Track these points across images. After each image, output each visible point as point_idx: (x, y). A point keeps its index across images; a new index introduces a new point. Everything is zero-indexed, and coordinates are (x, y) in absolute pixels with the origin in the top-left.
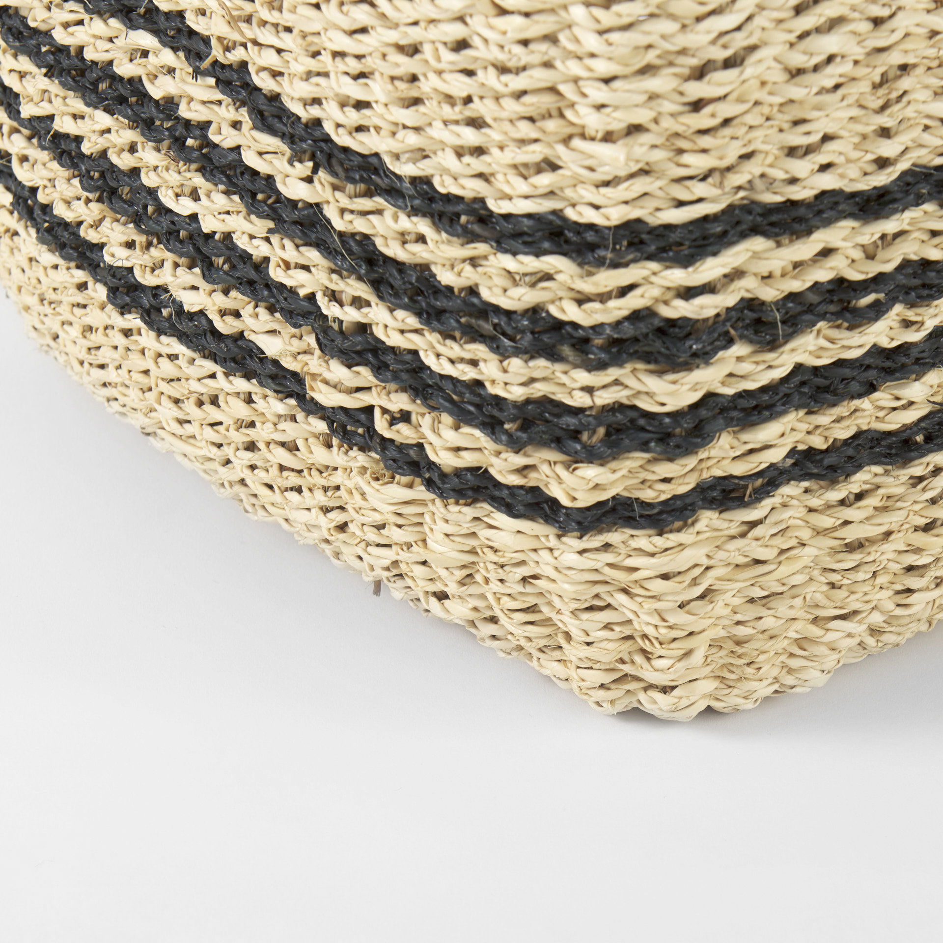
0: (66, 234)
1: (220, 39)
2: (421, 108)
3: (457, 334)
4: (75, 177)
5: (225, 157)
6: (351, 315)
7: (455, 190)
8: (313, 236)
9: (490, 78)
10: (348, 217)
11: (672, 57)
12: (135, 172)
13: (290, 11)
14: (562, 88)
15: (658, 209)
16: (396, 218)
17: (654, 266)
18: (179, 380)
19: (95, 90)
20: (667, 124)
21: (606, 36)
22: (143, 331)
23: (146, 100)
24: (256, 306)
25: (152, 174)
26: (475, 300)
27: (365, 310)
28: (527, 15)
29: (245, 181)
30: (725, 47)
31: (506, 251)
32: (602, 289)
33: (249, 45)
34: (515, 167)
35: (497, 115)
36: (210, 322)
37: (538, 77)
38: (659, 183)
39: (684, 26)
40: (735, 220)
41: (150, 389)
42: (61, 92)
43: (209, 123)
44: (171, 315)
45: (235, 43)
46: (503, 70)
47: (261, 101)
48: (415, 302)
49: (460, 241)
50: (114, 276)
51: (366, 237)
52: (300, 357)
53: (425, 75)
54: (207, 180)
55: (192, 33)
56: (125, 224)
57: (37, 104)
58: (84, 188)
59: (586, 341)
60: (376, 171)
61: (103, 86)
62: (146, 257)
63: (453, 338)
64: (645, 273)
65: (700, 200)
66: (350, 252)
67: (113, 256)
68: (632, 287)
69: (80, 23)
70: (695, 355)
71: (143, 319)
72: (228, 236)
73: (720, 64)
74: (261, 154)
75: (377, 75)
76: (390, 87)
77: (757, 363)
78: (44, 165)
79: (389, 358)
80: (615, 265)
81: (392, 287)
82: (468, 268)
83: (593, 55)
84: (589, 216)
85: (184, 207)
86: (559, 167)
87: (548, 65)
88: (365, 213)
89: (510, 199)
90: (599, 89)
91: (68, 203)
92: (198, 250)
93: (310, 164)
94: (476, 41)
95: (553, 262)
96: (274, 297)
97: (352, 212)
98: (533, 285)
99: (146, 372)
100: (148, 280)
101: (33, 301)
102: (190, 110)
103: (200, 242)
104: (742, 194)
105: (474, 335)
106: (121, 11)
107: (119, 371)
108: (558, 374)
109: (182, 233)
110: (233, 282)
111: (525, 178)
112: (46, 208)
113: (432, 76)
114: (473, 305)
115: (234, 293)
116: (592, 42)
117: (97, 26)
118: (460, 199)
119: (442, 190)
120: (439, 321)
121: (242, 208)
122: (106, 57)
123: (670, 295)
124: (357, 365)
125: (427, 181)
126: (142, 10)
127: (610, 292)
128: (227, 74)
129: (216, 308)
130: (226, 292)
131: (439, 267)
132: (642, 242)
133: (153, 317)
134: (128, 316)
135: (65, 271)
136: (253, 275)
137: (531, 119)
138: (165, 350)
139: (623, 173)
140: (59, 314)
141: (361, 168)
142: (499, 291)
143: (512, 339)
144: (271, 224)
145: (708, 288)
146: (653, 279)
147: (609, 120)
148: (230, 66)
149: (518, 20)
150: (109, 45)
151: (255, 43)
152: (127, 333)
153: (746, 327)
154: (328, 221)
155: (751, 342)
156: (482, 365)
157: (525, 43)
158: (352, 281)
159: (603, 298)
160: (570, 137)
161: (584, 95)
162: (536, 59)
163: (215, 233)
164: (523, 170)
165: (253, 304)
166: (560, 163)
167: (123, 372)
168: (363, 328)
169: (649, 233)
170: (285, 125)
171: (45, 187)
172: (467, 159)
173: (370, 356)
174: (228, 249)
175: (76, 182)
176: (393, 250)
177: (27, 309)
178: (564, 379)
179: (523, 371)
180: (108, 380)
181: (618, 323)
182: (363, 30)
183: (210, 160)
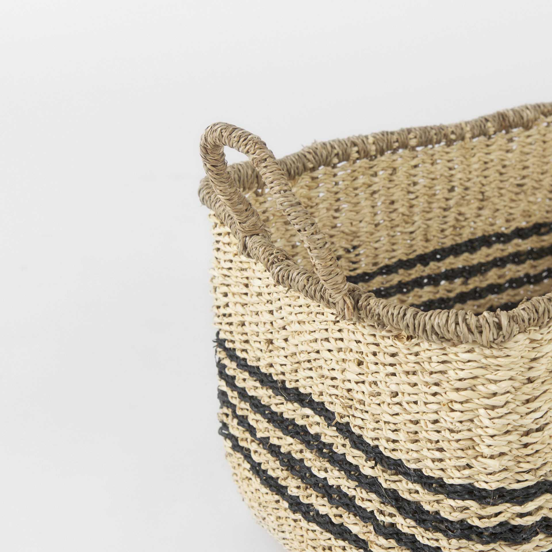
0: (272, 482)
1: (338, 413)
2: (419, 444)
3: (431, 529)
4: (277, 460)
5: (339, 457)
6: (388, 520)
7: (431, 475)
8: (374, 489)
9: (447, 434)
10: (388, 483)
11: (517, 428)
12: (302, 460)
13: (368, 406)
14: (474, 438)
15: (510, 484)
16: (407, 484)
17: (508, 505)
18: (316, 539)
19: (287, 429)
20: (515, 452)
21: (492, 420)
22: (302, 520)
23: (307, 434)
24: (349, 514)
25: (309, 462)
26: (438, 516)
27: (394, 518)
28: (462, 412)
29: (347, 467)
30: (537, 424)
31: (451, 498)
32: (489, 514)
33: (350, 416)
34: (455, 467)
35: (449, 447)
36: (330, 519)
37: (467, 434)
38: (511, 474)
39: (521, 416)
40: (539, 488)
41: (303, 542)
42: (273, 428)
43: (333, 444)
44: (314, 515)
45: (345, 415)
46: (451, 431)
47: (355, 437)
48: (414, 516)
49: (433, 494)
50: (291, 499)
51: (395, 490)
52: (366, 534)
53: (421, 432)
54: (332, 465)
55: (327, 410)
56: (296, 480)
57: (263, 432)
58: (281, 465)
59: (482, 533)
60: (400, 466)
61: (290, 428)
62: (305, 493)
63: (429, 530)
64: (505, 507)
65: (526, 480)
66: (389, 496)
67: (292, 491)
68: (500, 513)
69: (282, 404)
70: (524, 539)
71: (302, 516)
72: (339, 487)
73: (535, 430)
74: (354, 457)
75: (402, 430)
76: (407, 436)
77: (547, 541)
78: (265, 455)
79: (403, 537)
80: (494, 505)
81: (405, 510)
82: (436, 504)
83: (487, 427)
84: (484, 486)
85: (322, 475)
86: (473, 467)
87: (470, 430)
88: (395, 482)
89: (453, 478)
90: (489, 439)
91: (274, 470)
92: (327, 492)
93: (374, 462)
94: (442, 420)
95: (469, 503)
96: (357, 511)
97: (390, 481)
98: (462, 512)
99: (302, 536)
100: (305, 501)
101: (256, 505)
102: (325, 439)
103: (328, 488)
104: (542, 478)
105: (437, 529)
106: (299, 400)
107: (291, 534)
108: (470, 546)
109: (320, 485)
110: (340, 504)
111: (459, 471)
112: (265, 472)
113: (423, 432)
114: (438, 518)
115: (340, 508)
116: (487, 422)
117: (290, 406)
118: (433, 478)
119: (426, 474)
120: (424, 524)
121: (345, 476)
122: (292, 417)
123: (514, 516)
124: (390, 539)
125: (420, 470)
126: (307, 401)
127: (492, 515)
128: (341, 427)
129: (333, 514)
130: (337, 508)
131: (424, 503)
132: (504, 496)
133: (307, 515)
134: (296, 514)
135: (271, 496)
136: (348, 502)
137: (462, 450)
138: (310, 528)
139: (497, 470)
140: (267, 511)
141: (394, 464)
142: (448, 514)
143: (452, 532)
144: (357, 484)
145: (530, 514)
146: (508, 510)
147: (493, 451)
148: (342, 424)
149: (458, 414)
150: (294, 413)
151: (353, 416)
152: (295, 521)
153: (543, 528)
154: (381, 484)
155: (545, 533)
156: (440, 541)
157: (461, 422)
158: (389, 507)
159: (489, 517)
160: (477, 456)
161: (483, 442)
162: (465, 428)
163: (333, 485)
164: (458, 469)
165: (348, 513)
166: (473, 466)
167: (292, 535)
168: (393, 525)
169: (506, 492)
170: (364, 447)
171: (264, 463)
172: (436, 463)
173: (395, 536)
174: (339, 492)
175: (278, 462)
176: (406, 496)
177: (253, 507)
178: (473, 547)
179: (457, 544)
180: (285, 537)
181: (494, 527)
182: (397, 414)
183: (333, 458)
